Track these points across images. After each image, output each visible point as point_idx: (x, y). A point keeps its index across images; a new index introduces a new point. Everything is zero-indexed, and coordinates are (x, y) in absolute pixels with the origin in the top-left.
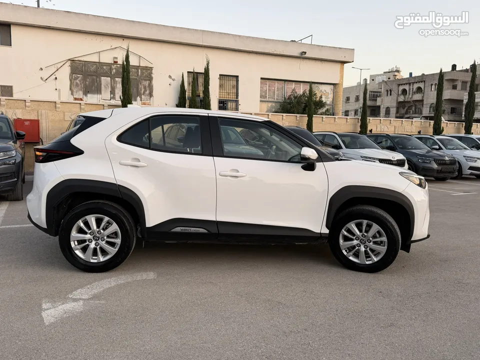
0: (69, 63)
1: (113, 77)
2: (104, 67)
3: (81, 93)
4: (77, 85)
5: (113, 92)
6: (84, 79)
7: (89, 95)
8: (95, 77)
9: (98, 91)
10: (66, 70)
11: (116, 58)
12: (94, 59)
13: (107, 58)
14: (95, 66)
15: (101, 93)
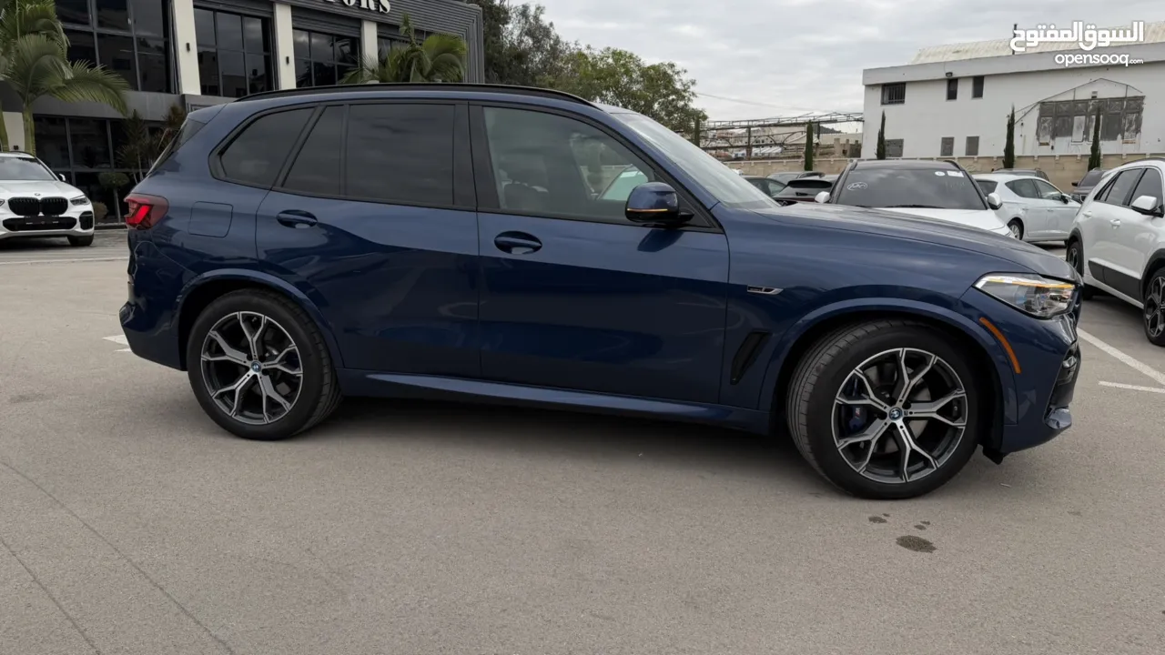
0: (1038, 107)
1: (1088, 115)
2: (1080, 105)
3: (1048, 137)
4: (1045, 127)
5: (1086, 132)
6: (1054, 122)
7: (1057, 139)
8: (1066, 118)
9: (1069, 132)
10: (1036, 114)
11: (1094, 92)
12: (1069, 97)
13: (1084, 95)
14: (1067, 106)
15: (1071, 135)
